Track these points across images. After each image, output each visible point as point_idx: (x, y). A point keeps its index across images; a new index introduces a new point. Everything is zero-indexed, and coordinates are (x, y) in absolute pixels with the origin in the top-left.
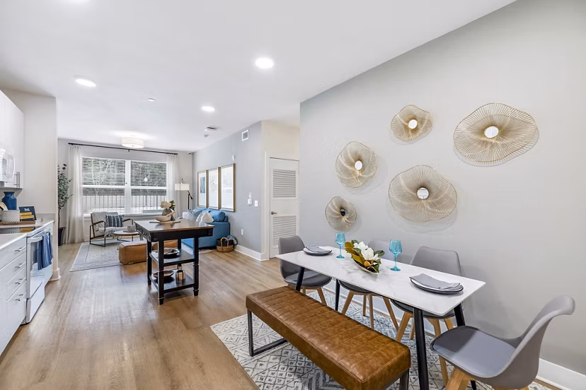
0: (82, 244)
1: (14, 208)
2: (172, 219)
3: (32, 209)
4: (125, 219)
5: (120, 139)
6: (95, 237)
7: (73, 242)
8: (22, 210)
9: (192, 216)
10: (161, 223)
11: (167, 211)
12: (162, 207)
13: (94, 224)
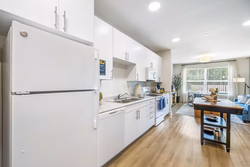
0: (185, 104)
1: (159, 89)
2: (215, 99)
3: (163, 89)
4: (202, 96)
5: (199, 59)
6: (189, 102)
7: (183, 103)
8: (161, 89)
9: (245, 99)
10: (208, 100)
11: (213, 94)
12: (210, 91)
13: (189, 97)
